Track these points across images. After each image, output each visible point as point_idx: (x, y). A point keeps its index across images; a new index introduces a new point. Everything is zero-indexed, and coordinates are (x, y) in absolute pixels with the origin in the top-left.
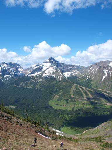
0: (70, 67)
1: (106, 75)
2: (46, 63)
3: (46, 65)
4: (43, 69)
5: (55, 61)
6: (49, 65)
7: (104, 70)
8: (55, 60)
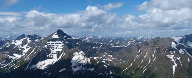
0: (93, 48)
1: (176, 65)
2: (54, 42)
3: (55, 45)
4: (51, 54)
5: (65, 36)
6: (61, 45)
7: (168, 56)
8: (65, 34)
